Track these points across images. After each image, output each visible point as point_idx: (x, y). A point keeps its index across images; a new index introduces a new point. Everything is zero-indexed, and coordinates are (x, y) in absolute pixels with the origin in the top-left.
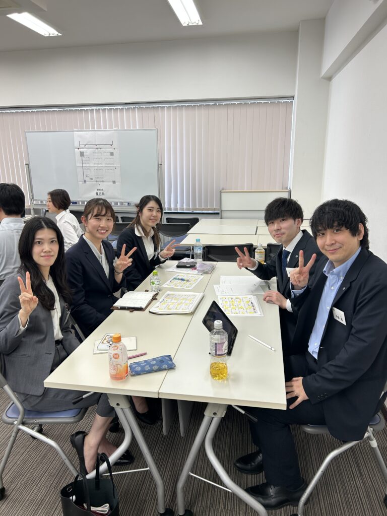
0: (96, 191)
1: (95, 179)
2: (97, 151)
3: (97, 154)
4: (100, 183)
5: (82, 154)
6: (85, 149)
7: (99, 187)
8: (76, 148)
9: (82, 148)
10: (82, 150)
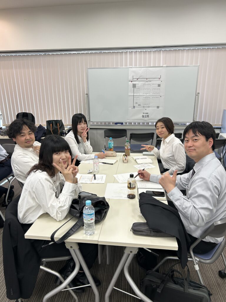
0: (142, 114)
1: (142, 105)
2: (147, 83)
3: (146, 86)
4: (146, 108)
5: (134, 86)
6: (137, 82)
7: (145, 112)
8: (130, 81)
9: (135, 81)
10: (134, 83)
